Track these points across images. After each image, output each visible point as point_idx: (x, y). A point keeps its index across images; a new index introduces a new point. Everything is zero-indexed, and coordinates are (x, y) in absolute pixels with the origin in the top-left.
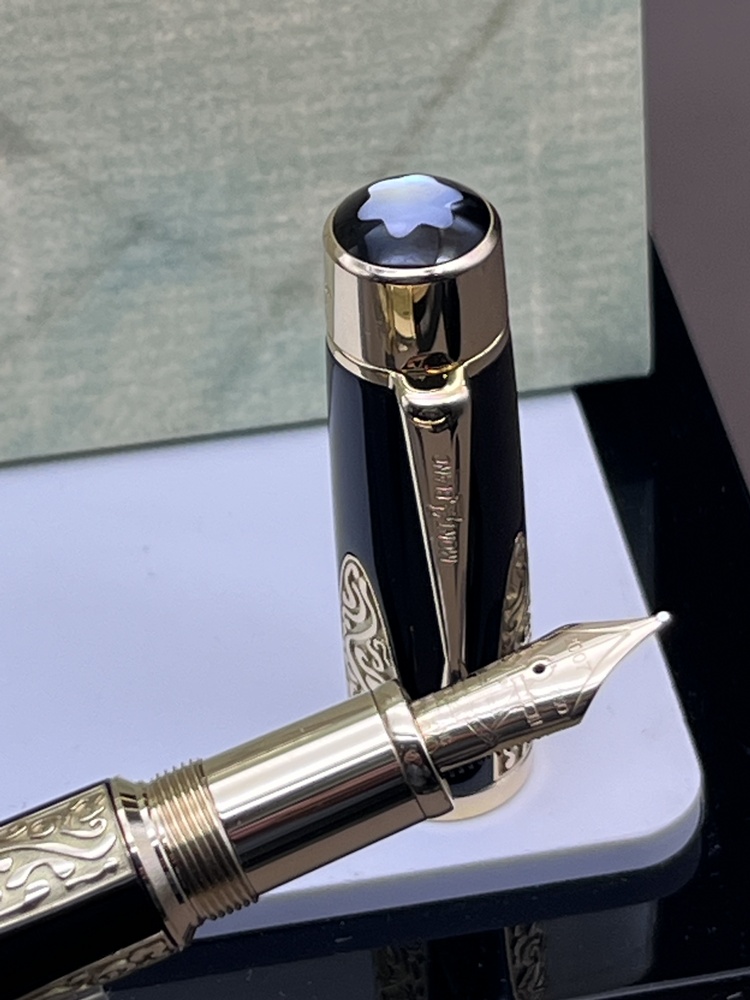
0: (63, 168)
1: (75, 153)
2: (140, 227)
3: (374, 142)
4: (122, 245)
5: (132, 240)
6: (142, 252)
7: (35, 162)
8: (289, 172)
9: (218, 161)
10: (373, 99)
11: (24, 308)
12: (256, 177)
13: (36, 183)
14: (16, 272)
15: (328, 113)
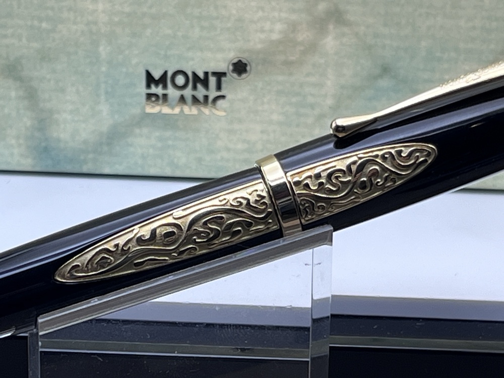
0: (357, 34)
1: (363, 28)
2: (386, 70)
3: (492, 46)
4: (376, 78)
5: (380, 76)
6: (384, 83)
7: (346, 30)
8: (453, 54)
9: (423, 44)
10: (494, 24)
11: (330, 102)
12: (438, 54)
13: (345, 40)
14: (329, 83)
15: (474, 28)
